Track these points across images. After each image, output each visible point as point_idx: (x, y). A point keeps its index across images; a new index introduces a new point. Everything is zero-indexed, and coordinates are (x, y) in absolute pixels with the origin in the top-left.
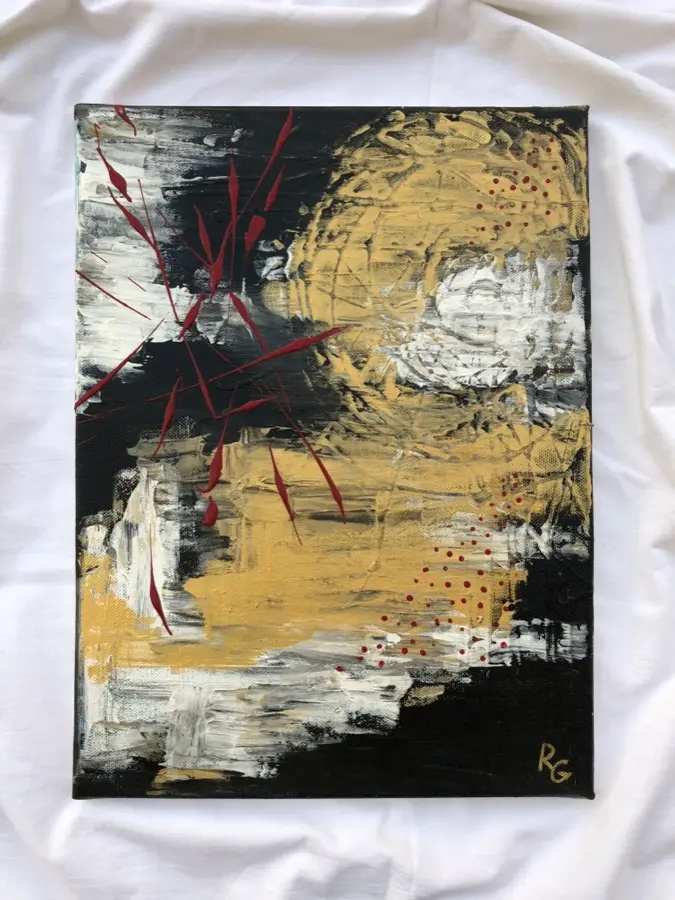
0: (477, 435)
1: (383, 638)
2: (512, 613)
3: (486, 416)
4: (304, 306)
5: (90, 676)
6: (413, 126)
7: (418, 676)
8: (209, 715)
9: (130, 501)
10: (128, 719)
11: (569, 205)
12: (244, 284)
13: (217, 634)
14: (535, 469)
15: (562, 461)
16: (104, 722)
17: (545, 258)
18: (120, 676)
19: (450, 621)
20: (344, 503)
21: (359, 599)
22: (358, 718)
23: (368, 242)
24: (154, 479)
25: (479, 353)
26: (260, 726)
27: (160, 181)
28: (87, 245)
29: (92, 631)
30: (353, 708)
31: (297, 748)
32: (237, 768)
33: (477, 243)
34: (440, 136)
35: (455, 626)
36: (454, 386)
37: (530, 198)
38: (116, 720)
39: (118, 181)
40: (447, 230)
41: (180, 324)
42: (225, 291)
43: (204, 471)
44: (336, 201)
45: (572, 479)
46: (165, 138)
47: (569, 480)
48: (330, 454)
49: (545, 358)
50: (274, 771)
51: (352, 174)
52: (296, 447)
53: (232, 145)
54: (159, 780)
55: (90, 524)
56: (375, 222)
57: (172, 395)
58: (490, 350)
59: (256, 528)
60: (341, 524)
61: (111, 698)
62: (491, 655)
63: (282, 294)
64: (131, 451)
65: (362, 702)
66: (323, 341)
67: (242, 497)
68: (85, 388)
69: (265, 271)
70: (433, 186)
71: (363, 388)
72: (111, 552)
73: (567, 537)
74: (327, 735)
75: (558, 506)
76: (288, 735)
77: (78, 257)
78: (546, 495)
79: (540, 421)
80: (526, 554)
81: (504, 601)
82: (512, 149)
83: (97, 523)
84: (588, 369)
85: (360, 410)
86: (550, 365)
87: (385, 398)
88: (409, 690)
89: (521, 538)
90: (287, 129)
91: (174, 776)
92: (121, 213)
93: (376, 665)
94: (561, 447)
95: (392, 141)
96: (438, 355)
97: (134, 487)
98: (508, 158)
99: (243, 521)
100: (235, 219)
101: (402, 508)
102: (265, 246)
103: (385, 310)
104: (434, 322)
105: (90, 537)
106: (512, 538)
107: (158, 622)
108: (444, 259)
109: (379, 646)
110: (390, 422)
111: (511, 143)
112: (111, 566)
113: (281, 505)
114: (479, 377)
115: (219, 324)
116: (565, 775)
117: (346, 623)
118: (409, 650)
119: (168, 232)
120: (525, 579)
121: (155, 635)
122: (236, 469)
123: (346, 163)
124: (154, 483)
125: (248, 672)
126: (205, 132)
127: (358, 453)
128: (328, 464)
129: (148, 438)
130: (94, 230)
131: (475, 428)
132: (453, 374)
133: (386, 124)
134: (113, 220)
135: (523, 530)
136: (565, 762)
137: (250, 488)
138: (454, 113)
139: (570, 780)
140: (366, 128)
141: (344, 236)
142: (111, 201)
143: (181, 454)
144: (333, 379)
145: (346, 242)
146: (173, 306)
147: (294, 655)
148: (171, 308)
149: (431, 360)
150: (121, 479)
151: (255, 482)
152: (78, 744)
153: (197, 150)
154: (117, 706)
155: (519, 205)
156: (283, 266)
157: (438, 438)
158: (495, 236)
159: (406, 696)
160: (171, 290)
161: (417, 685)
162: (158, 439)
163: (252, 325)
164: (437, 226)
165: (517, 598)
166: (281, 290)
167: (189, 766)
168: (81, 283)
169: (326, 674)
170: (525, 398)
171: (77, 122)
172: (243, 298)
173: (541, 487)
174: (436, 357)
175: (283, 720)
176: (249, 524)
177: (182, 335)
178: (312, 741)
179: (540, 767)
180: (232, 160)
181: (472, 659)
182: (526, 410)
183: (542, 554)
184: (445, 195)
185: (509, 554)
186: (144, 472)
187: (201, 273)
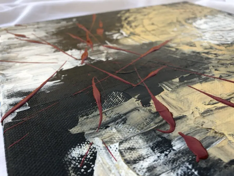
12: (107, 42)
24: (112, 143)
41: (79, 60)
42: (98, 46)
43: (156, 117)
63: (130, 40)
64: (75, 130)
69: (115, 37)
92: (24, 41)
102: (108, 33)
115: (104, 54)
122: (179, 107)
124: (114, 147)
129: (87, 115)
143: (125, 114)
146: (71, 56)
150: (73, 159)
156: (122, 35)
160: (66, 52)
162: (98, 112)
172: (110, 45)
177: (83, 63)
186: (98, 142)
187: (81, 45)
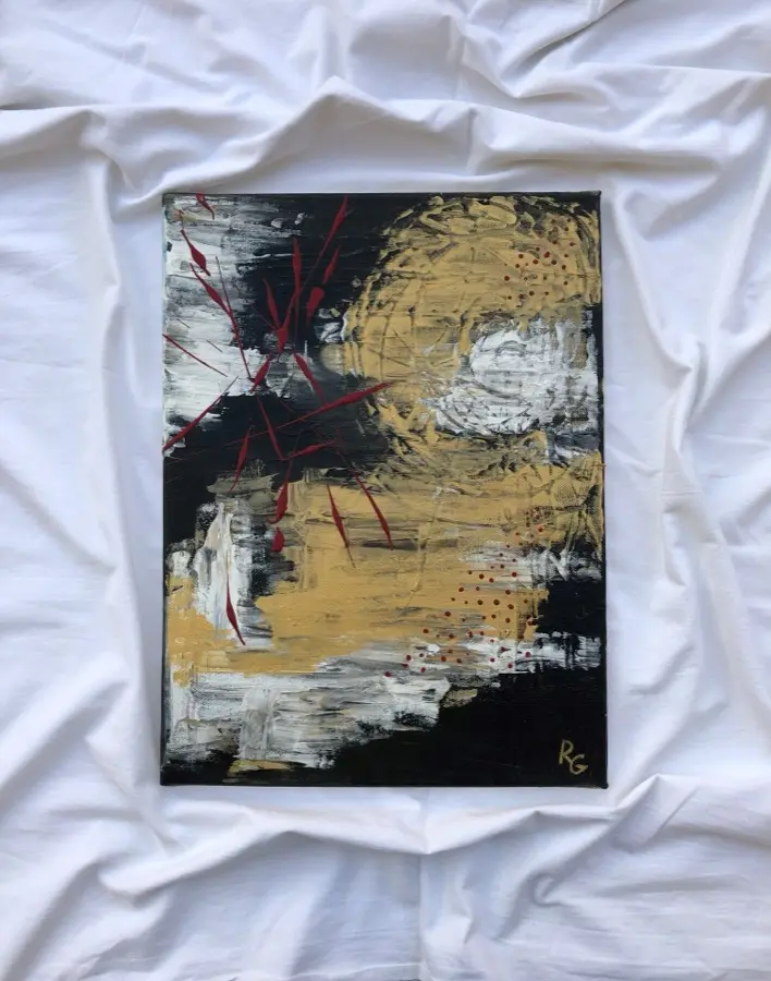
0: (505, 475)
1: (424, 648)
2: (535, 627)
3: (512, 459)
4: (357, 364)
5: (175, 679)
6: (450, 209)
7: (455, 681)
8: (276, 714)
9: (210, 531)
10: (208, 717)
11: (584, 276)
12: (306, 346)
13: (283, 645)
14: (555, 504)
15: (578, 496)
16: (187, 720)
17: (563, 322)
18: (201, 681)
19: (482, 634)
20: (392, 532)
21: (404, 614)
22: (404, 717)
23: (411, 310)
24: (230, 512)
25: (506, 404)
26: (319, 724)
27: (234, 258)
28: (172, 313)
29: (176, 642)
30: (400, 708)
31: (352, 743)
32: (300, 759)
33: (504, 309)
34: (473, 218)
35: (486, 638)
36: (485, 432)
37: (550, 270)
38: (197, 718)
39: (199, 258)
40: (478, 299)
41: (252, 380)
42: (289, 352)
43: (273, 505)
44: (384, 275)
45: (587, 512)
46: (238, 221)
47: (584, 513)
48: (379, 490)
49: (563, 408)
50: (331, 762)
51: (398, 252)
52: (350, 485)
53: (296, 227)
54: (233, 770)
55: (176, 550)
56: (418, 292)
57: (246, 440)
58: (515, 401)
59: (316, 554)
60: (390, 551)
61: (192, 699)
62: (517, 663)
63: (338, 355)
64: (211, 489)
65: (407, 703)
66: (374, 394)
67: (306, 527)
68: (171, 435)
69: (324, 335)
70: (467, 261)
71: (409, 435)
72: (194, 574)
73: (582, 562)
74: (376, 732)
75: (574, 535)
76: (344, 732)
77: (164, 323)
78: (564, 526)
79: (559, 462)
80: (547, 577)
81: (528, 617)
82: (535, 228)
83: (181, 549)
84: (600, 417)
85: (405, 453)
86: (568, 415)
87: (426, 442)
88: (447, 693)
89: (543, 563)
90: (343, 213)
91: (245, 766)
92: (201, 285)
93: (419, 671)
94: (577, 485)
95: (432, 223)
96: (472, 405)
97: (213, 519)
98: (531, 236)
99: (306, 548)
100: (298, 291)
101: (439, 537)
102: (324, 313)
103: (427, 367)
104: (467, 378)
105: (175, 562)
106: (535, 562)
107: (234, 634)
108: (476, 324)
109: (421, 655)
110: (431, 464)
111: (533, 223)
112: (193, 586)
113: (338, 533)
114: (507, 424)
115: (285, 380)
116: (582, 768)
117: (393, 634)
118: (448, 659)
119: (241, 301)
120: (546, 598)
121: (230, 645)
122: (298, 504)
123: (393, 242)
124: (230, 516)
125: (308, 677)
126: (273, 216)
127: (402, 490)
128: (377, 500)
129: (225, 477)
130: (179, 301)
131: (503, 468)
132: (484, 422)
133: (428, 208)
134: (195, 292)
135: (544, 555)
136: (582, 756)
137: (310, 520)
138: (485, 198)
139: (586, 771)
140: (410, 212)
141: (391, 305)
142: (191, 274)
143: (253, 491)
144: (382, 427)
145: (393, 310)
146: (246, 365)
147: (348, 662)
148: (244, 367)
149: (465, 410)
150: (201, 512)
151: (315, 514)
152: (165, 737)
153: (266, 232)
154: (198, 706)
155: (541, 277)
156: (339, 330)
157: (472, 477)
158: (520, 304)
159: (445, 698)
160: (245, 351)
161: (454, 688)
162: (233, 478)
163: (313, 382)
164: (469, 295)
165: (540, 614)
166: (337, 351)
167: (259, 757)
168: (168, 346)
169: (375, 679)
170: (546, 442)
171: (164, 209)
172: (305, 358)
173: (561, 519)
174: (470, 407)
175: (339, 718)
176: (310, 550)
177: (253, 390)
178: (363, 736)
179: (561, 761)
180: (295, 240)
181: (500, 667)
182: (547, 453)
183: (561, 576)
184: (477, 269)
185: (532, 576)
186: (221, 506)
187: (270, 337)
